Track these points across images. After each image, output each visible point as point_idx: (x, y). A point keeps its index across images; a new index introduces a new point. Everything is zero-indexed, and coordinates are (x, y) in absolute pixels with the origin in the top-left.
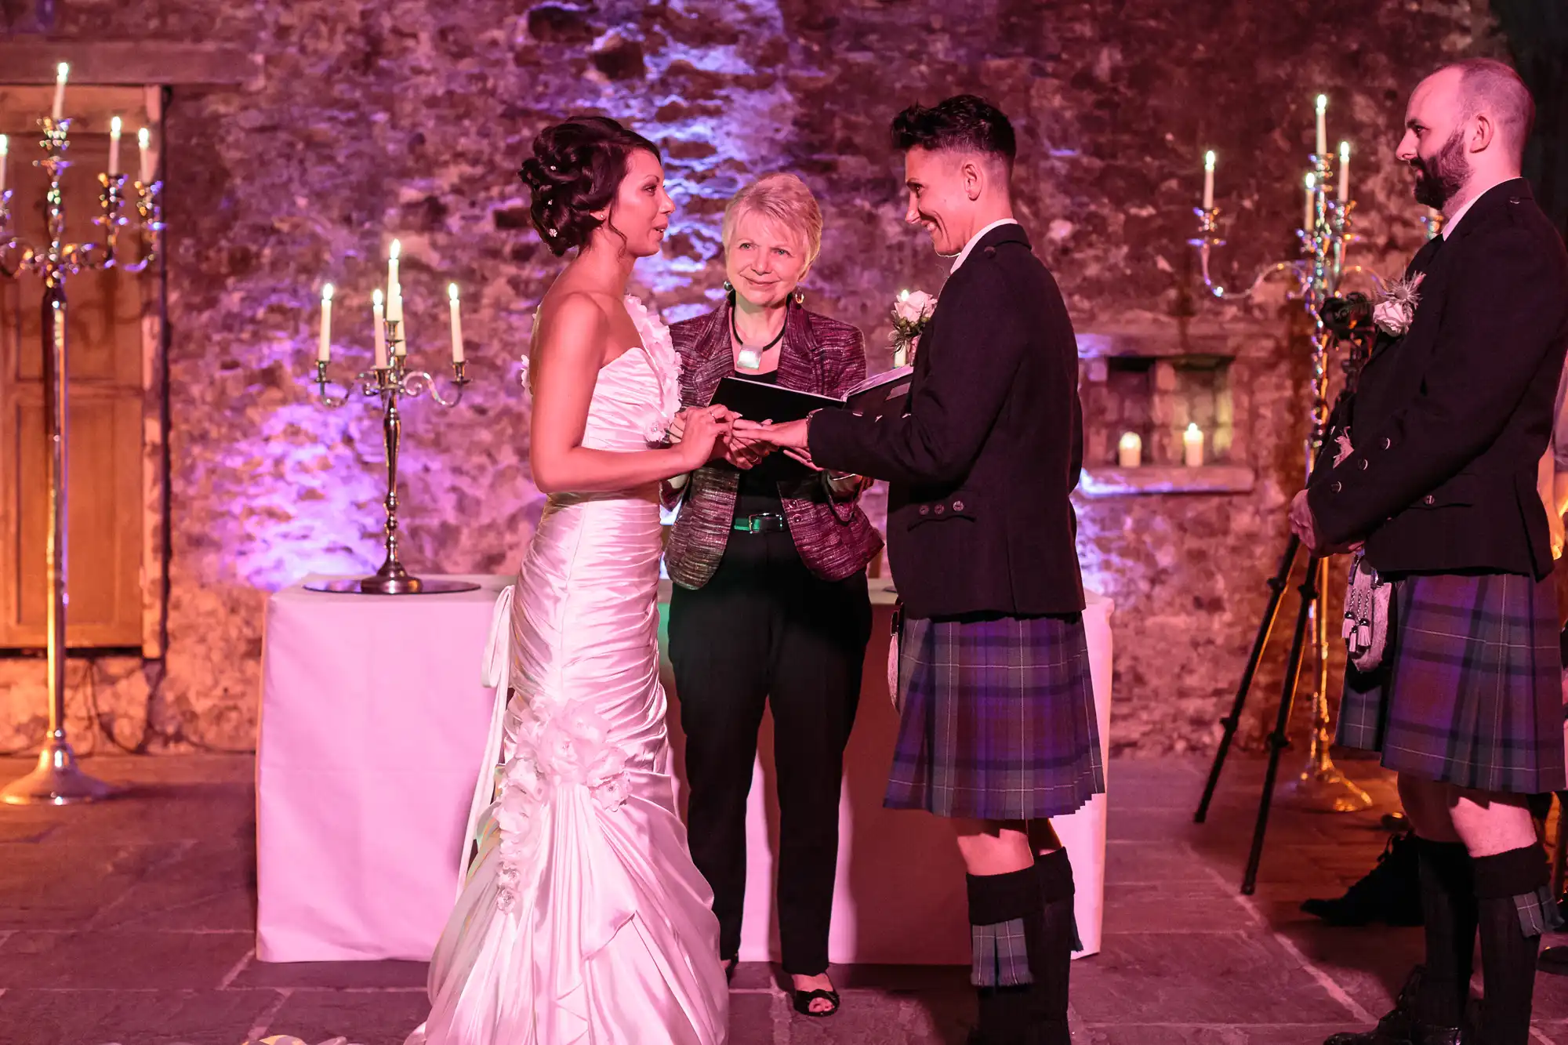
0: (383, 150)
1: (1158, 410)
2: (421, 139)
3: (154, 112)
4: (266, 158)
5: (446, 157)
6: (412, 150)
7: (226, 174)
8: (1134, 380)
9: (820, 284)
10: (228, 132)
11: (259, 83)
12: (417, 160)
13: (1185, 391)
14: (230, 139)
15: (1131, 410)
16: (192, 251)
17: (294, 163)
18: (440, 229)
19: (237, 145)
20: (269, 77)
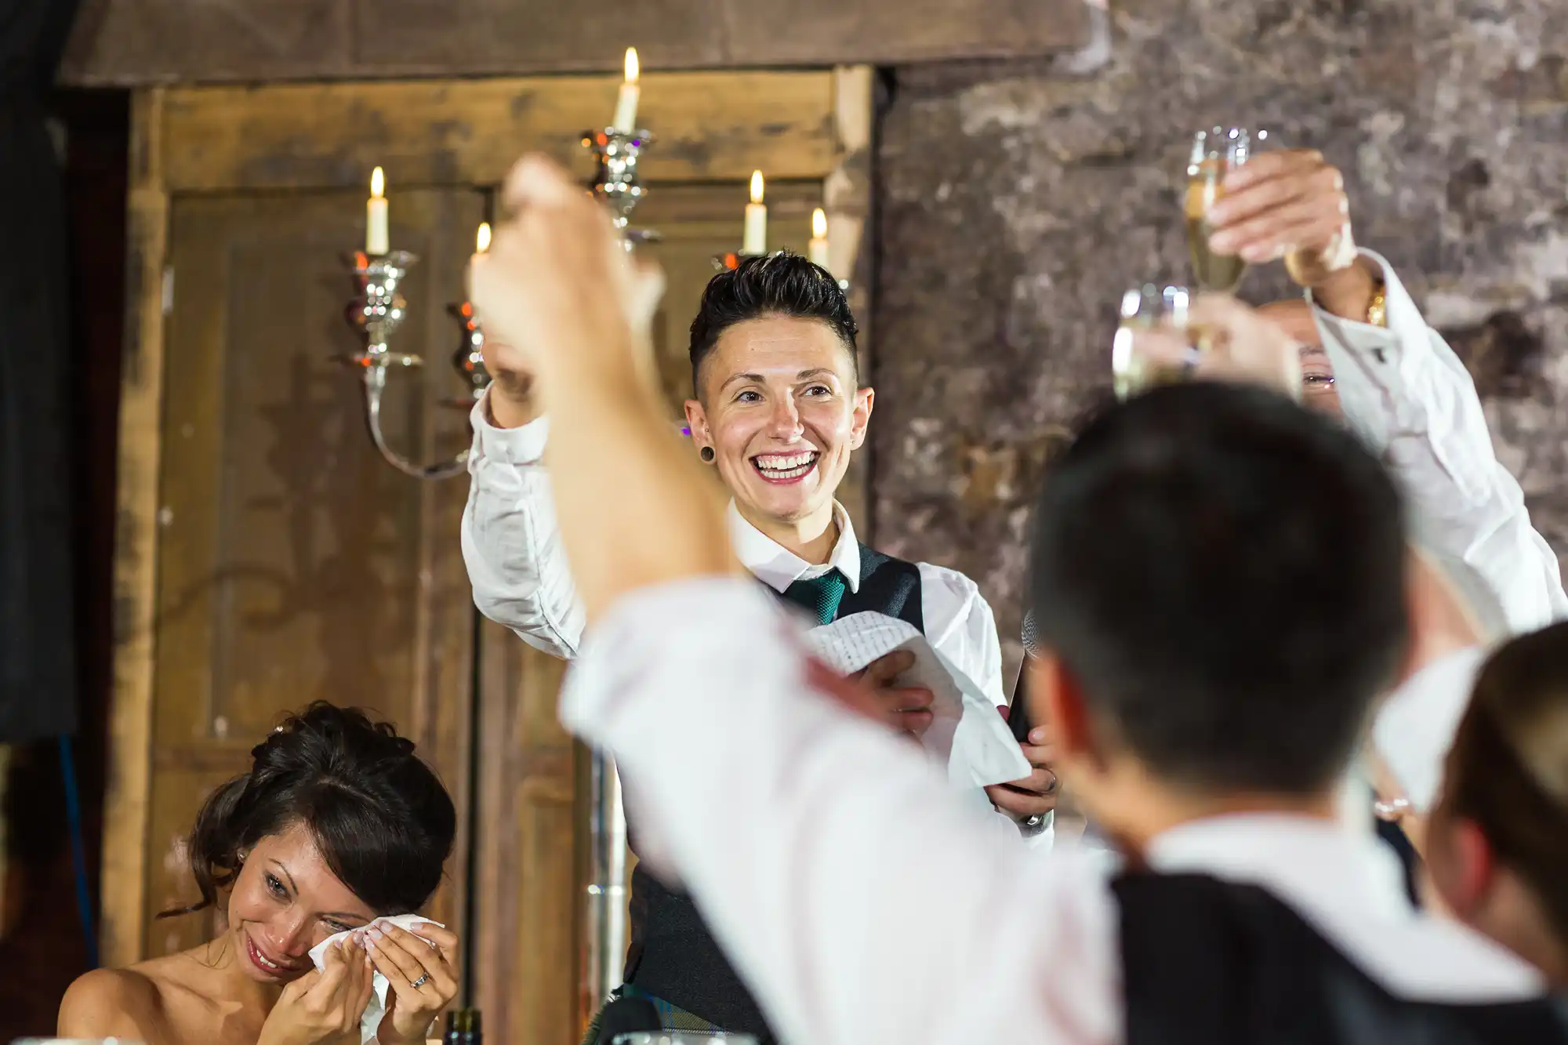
0: (1391, 204)
2: (1479, 174)
3: (855, 129)
4: (1111, 227)
5: (1541, 215)
6: (1456, 201)
7: (1016, 265)
10: (1023, 168)
11: (1097, 52)
12: (1468, 227)
14: (1027, 184)
16: (934, 449)
17: (1173, 239)
18: (1523, 393)
19: (1041, 200)
20: (1118, 35)
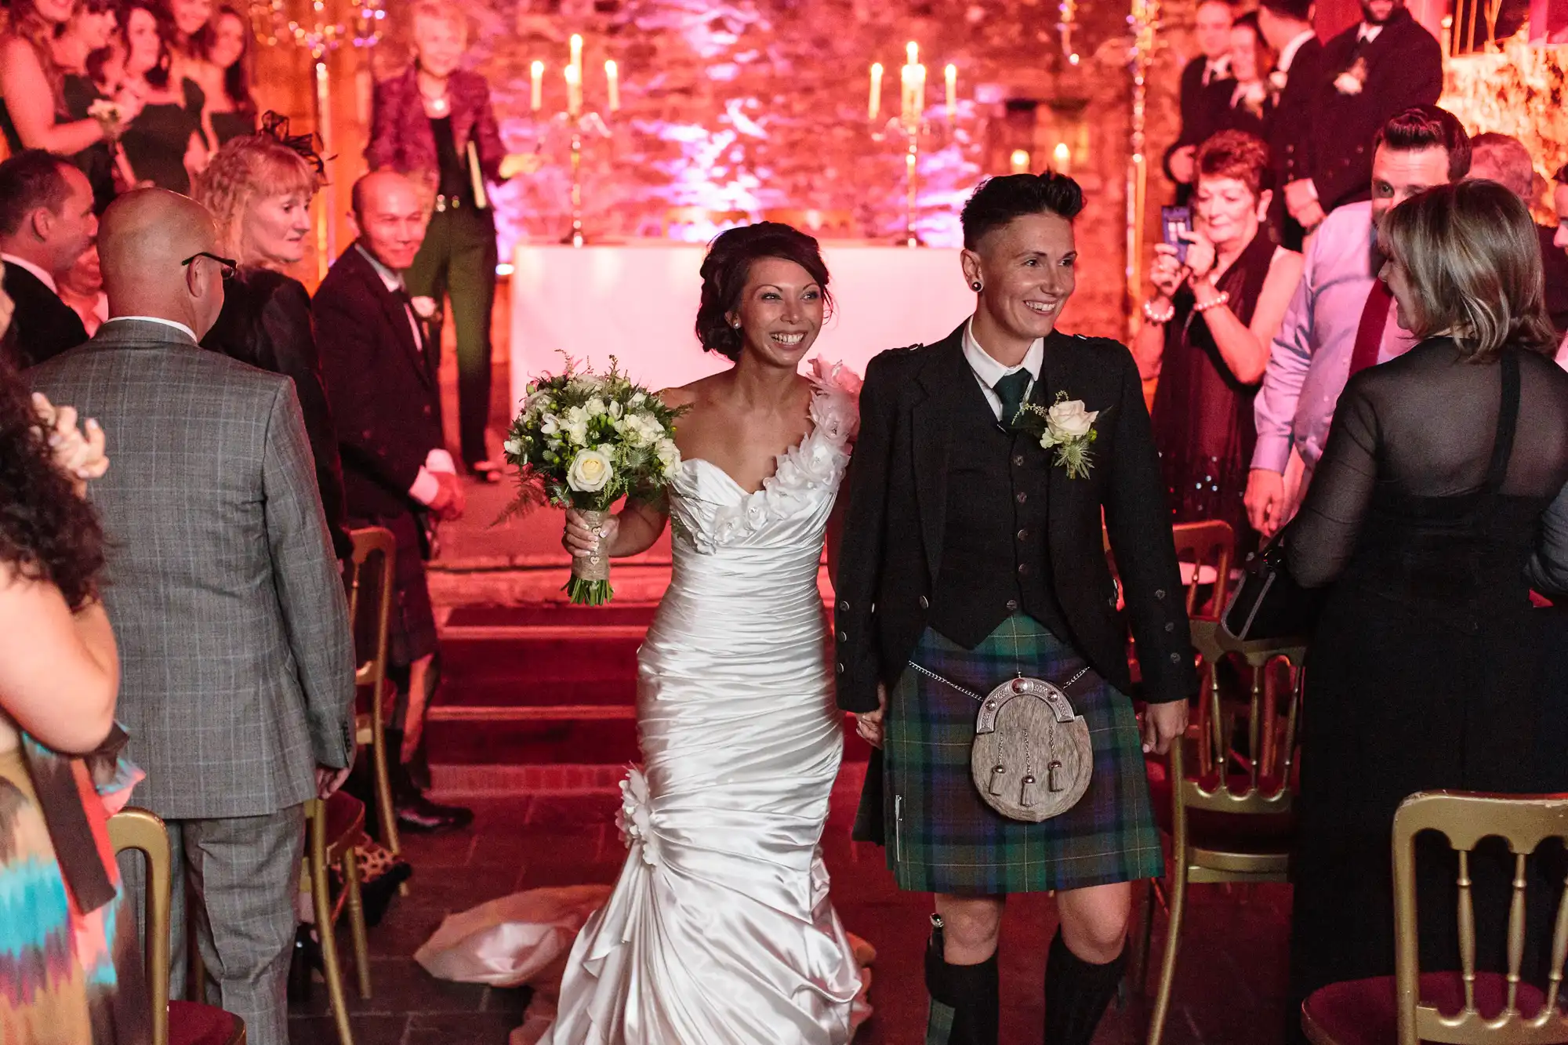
1: (1039, 136)
8: (1022, 116)
9: (816, 51)
13: (1058, 124)
15: (1022, 137)
